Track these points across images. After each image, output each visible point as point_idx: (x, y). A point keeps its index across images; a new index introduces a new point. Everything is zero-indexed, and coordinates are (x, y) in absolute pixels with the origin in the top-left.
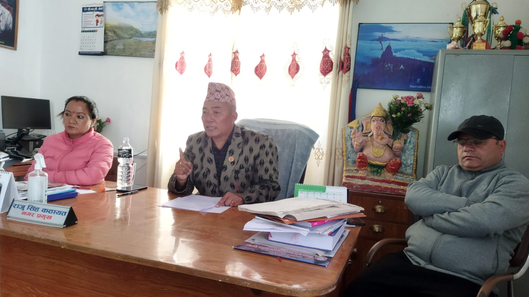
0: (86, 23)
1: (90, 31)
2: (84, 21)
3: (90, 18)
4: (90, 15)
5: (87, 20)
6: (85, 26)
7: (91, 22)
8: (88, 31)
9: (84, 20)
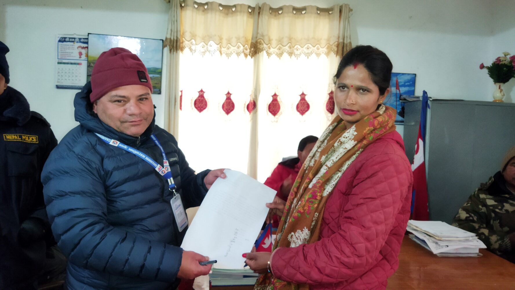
0: (62, 54)
1: (72, 64)
2: (61, 52)
3: (69, 49)
4: (69, 46)
5: (64, 51)
6: (62, 57)
7: (70, 54)
8: (68, 63)
9: (61, 50)
